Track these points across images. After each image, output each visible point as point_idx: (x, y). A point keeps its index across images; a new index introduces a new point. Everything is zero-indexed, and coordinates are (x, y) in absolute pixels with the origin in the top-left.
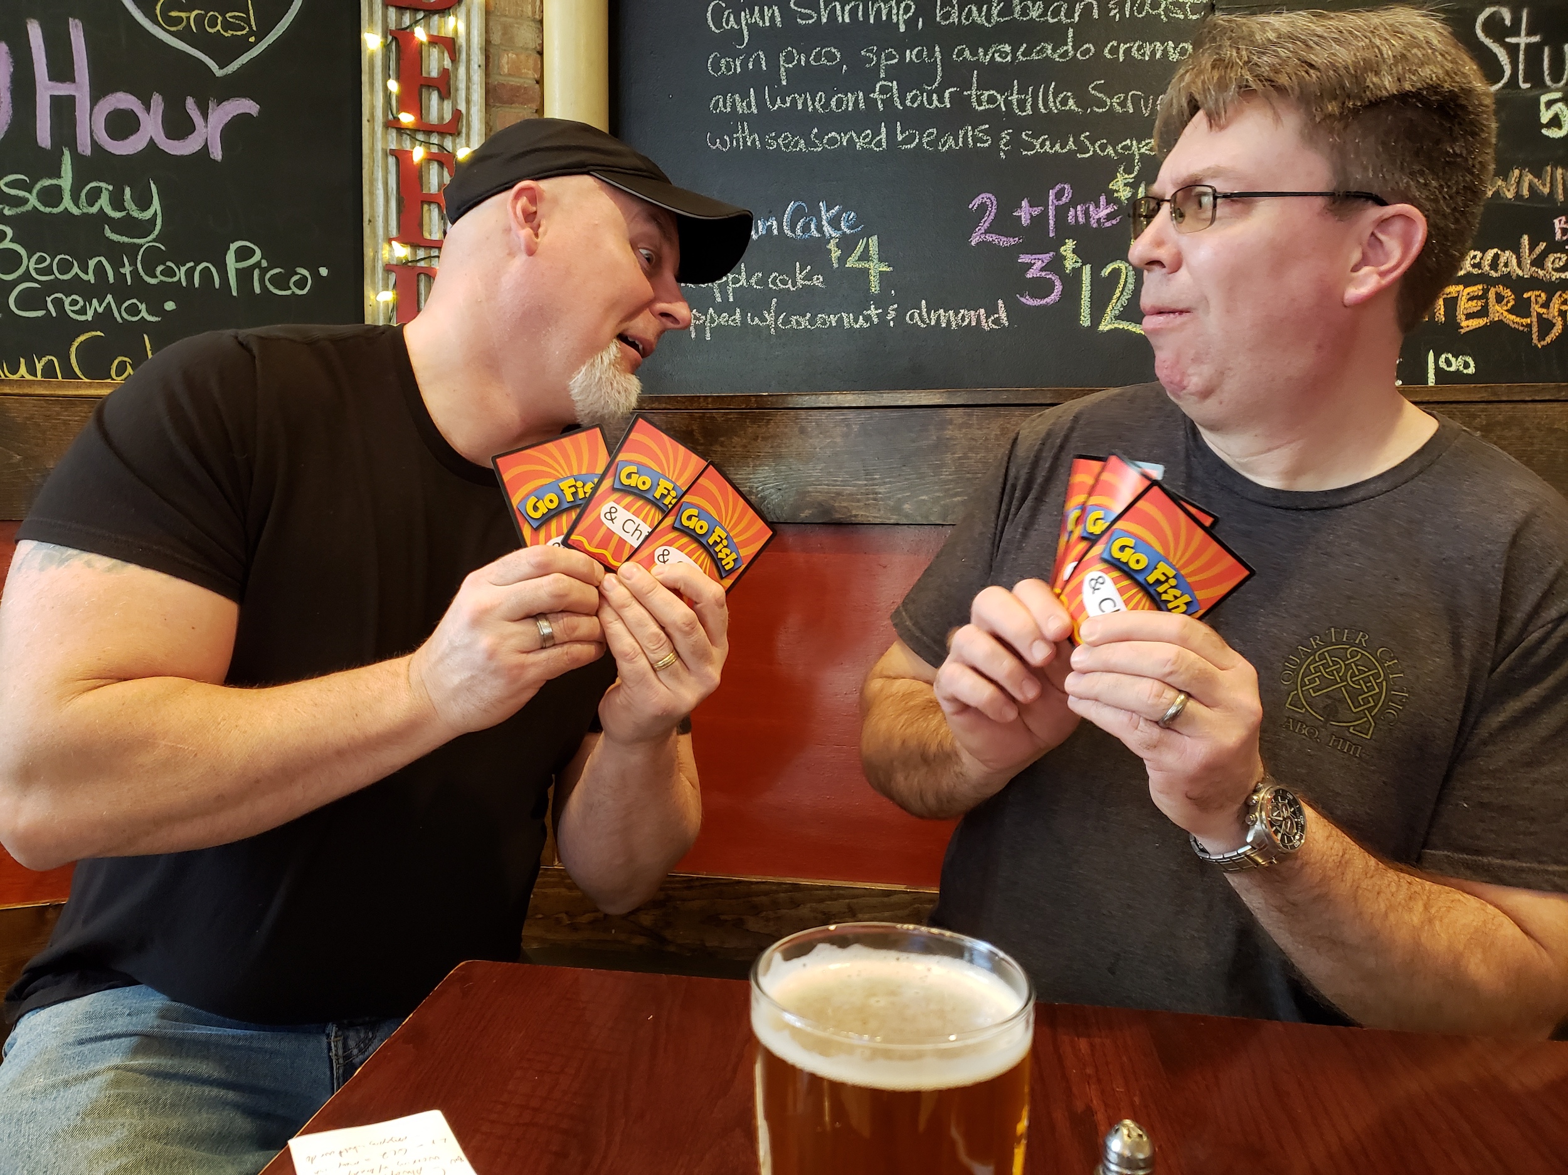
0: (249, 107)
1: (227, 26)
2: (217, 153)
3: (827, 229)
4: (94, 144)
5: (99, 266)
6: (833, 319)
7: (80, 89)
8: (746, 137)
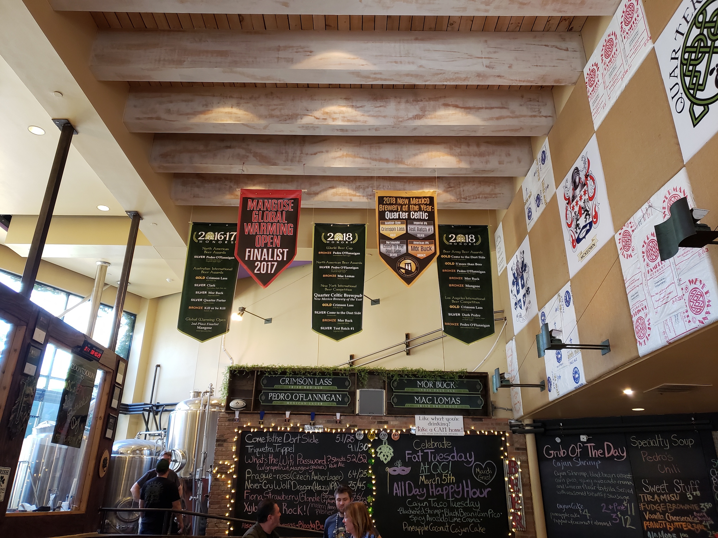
0: (490, 489)
1: (487, 478)
2: (486, 496)
3: (579, 508)
4: (471, 496)
5: (473, 514)
6: (582, 523)
7: (470, 489)
8: (563, 492)
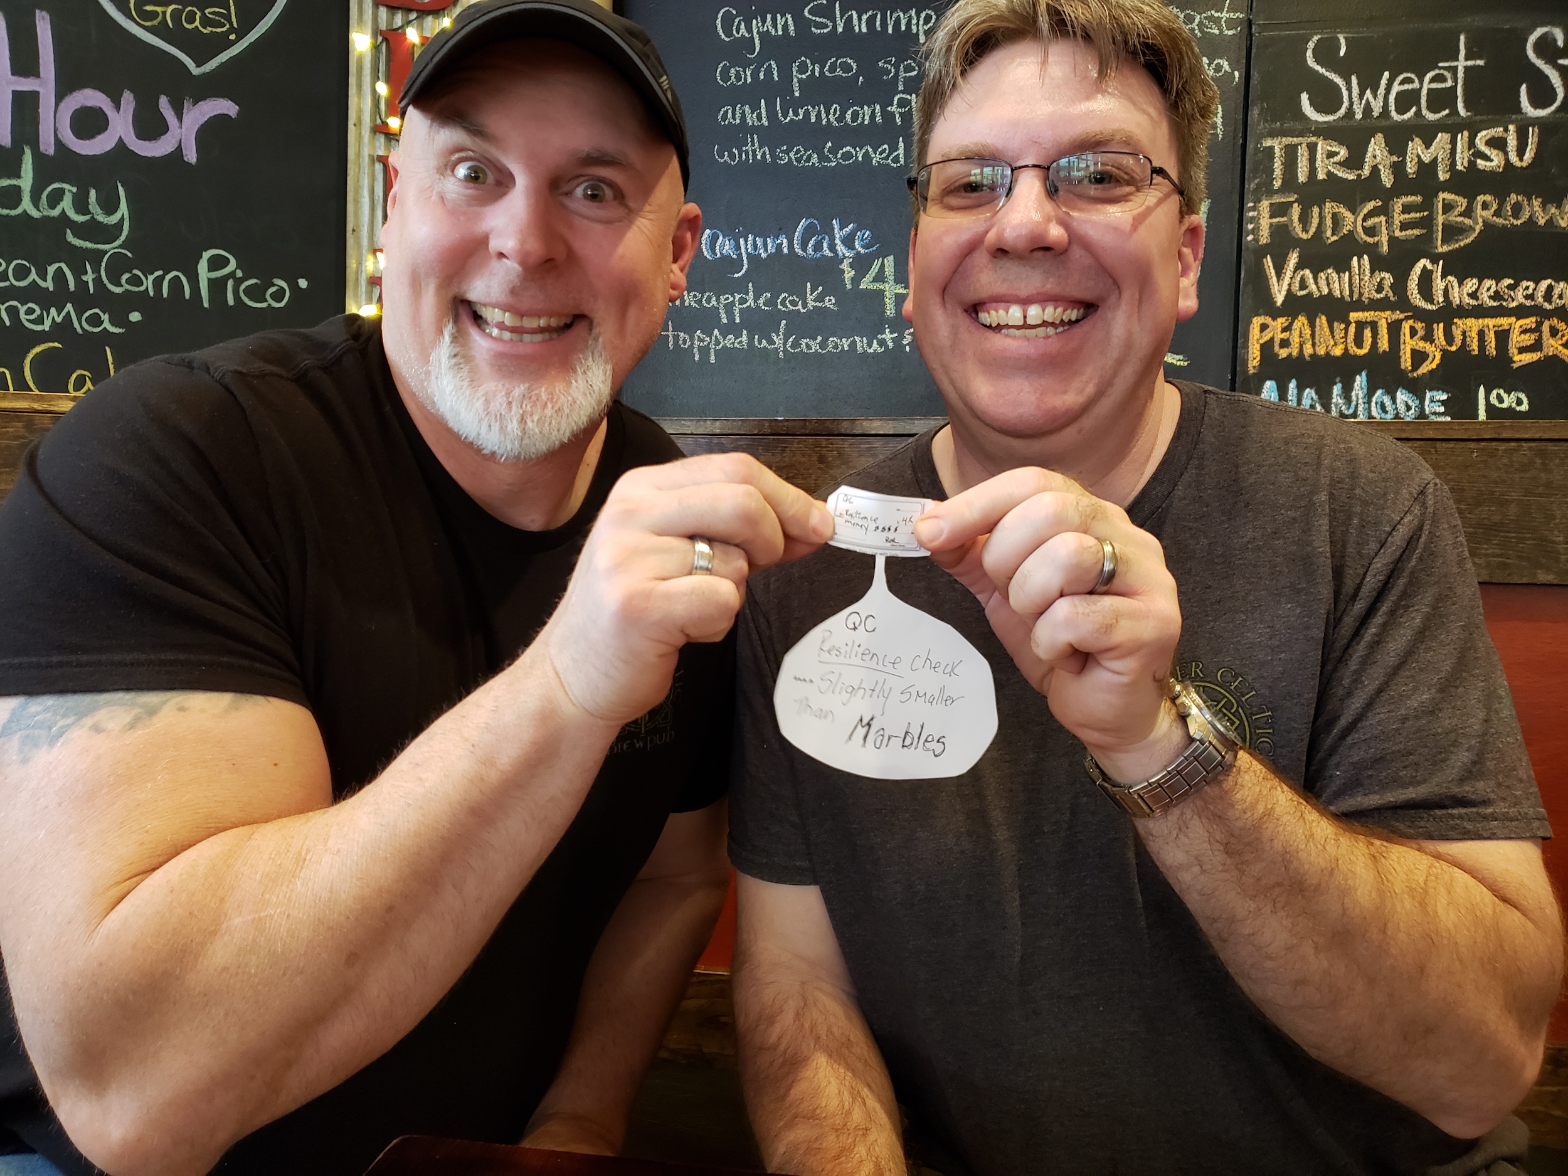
0: (228, 107)
1: (206, 22)
2: (191, 156)
3: (841, 248)
4: (59, 143)
5: (59, 273)
6: (845, 343)
7: (45, 84)
8: (756, 150)
